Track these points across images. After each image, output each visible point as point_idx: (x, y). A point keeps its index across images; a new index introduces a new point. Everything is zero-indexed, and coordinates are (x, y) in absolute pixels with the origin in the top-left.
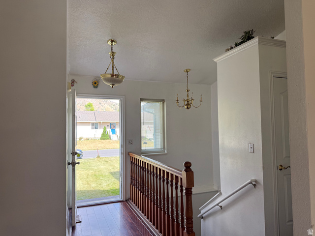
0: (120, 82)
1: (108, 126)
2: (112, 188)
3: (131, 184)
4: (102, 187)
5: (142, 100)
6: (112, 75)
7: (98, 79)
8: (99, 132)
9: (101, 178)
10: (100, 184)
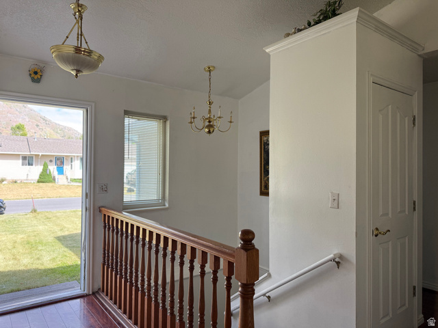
0: (93, 66)
1: (51, 161)
2: (61, 265)
3: (104, 265)
4: (42, 264)
5: (128, 113)
6: (78, 50)
7: (42, 65)
8: (36, 171)
9: (40, 248)
10: (38, 259)
